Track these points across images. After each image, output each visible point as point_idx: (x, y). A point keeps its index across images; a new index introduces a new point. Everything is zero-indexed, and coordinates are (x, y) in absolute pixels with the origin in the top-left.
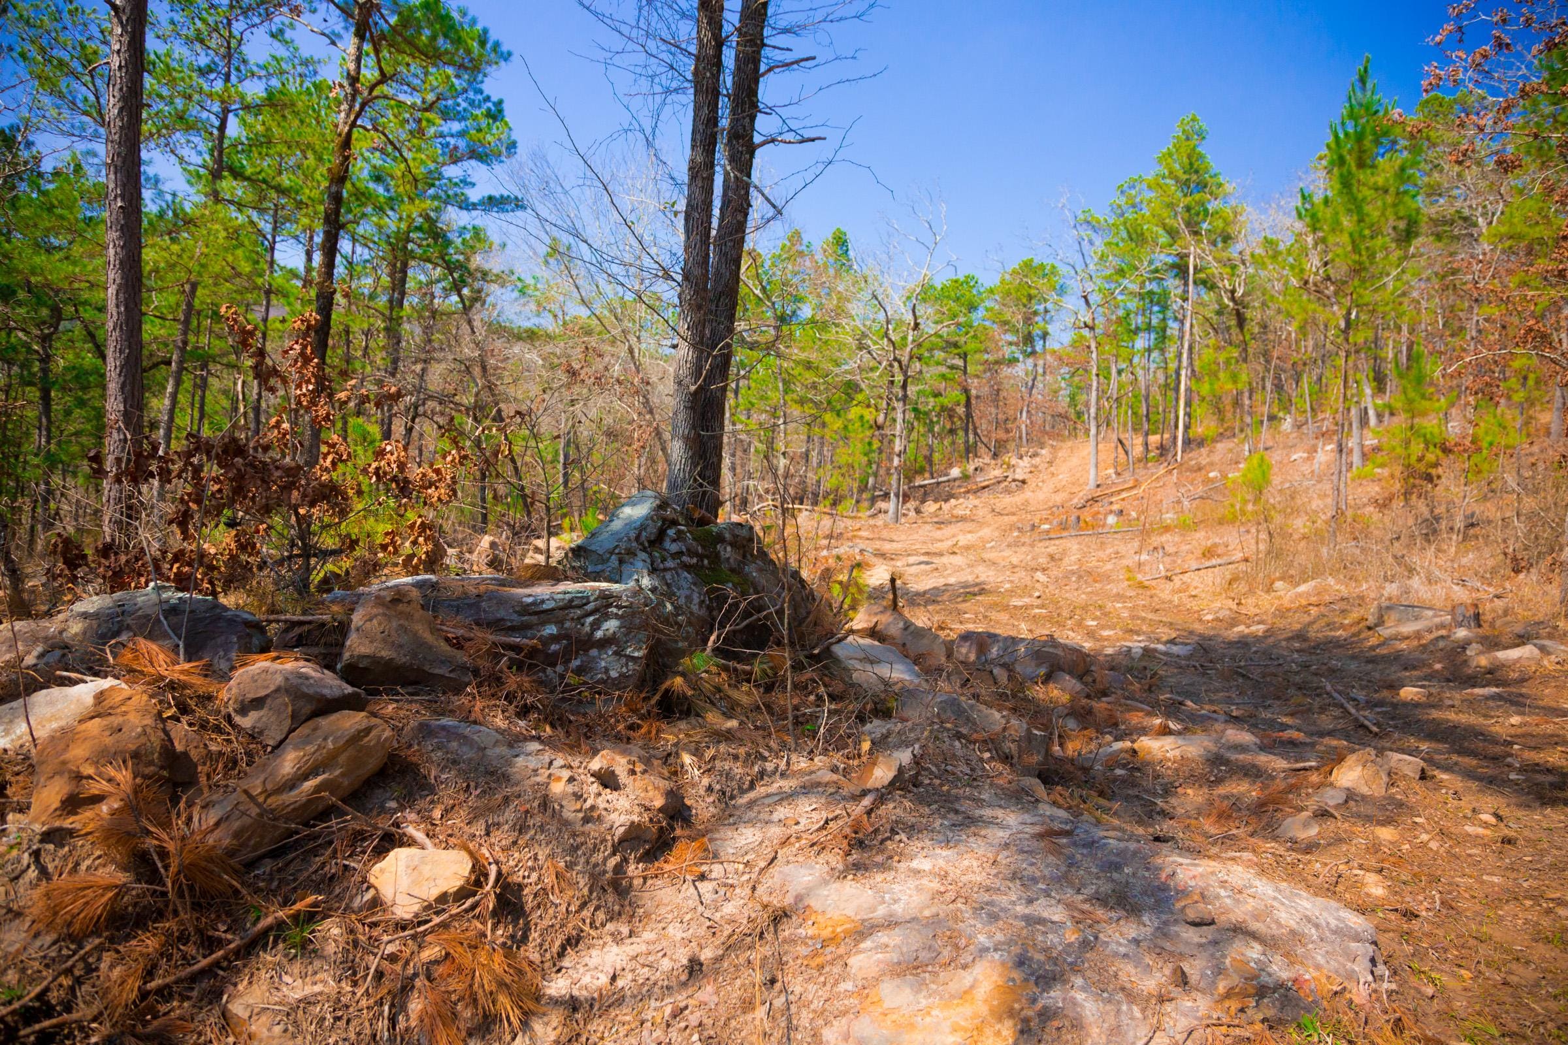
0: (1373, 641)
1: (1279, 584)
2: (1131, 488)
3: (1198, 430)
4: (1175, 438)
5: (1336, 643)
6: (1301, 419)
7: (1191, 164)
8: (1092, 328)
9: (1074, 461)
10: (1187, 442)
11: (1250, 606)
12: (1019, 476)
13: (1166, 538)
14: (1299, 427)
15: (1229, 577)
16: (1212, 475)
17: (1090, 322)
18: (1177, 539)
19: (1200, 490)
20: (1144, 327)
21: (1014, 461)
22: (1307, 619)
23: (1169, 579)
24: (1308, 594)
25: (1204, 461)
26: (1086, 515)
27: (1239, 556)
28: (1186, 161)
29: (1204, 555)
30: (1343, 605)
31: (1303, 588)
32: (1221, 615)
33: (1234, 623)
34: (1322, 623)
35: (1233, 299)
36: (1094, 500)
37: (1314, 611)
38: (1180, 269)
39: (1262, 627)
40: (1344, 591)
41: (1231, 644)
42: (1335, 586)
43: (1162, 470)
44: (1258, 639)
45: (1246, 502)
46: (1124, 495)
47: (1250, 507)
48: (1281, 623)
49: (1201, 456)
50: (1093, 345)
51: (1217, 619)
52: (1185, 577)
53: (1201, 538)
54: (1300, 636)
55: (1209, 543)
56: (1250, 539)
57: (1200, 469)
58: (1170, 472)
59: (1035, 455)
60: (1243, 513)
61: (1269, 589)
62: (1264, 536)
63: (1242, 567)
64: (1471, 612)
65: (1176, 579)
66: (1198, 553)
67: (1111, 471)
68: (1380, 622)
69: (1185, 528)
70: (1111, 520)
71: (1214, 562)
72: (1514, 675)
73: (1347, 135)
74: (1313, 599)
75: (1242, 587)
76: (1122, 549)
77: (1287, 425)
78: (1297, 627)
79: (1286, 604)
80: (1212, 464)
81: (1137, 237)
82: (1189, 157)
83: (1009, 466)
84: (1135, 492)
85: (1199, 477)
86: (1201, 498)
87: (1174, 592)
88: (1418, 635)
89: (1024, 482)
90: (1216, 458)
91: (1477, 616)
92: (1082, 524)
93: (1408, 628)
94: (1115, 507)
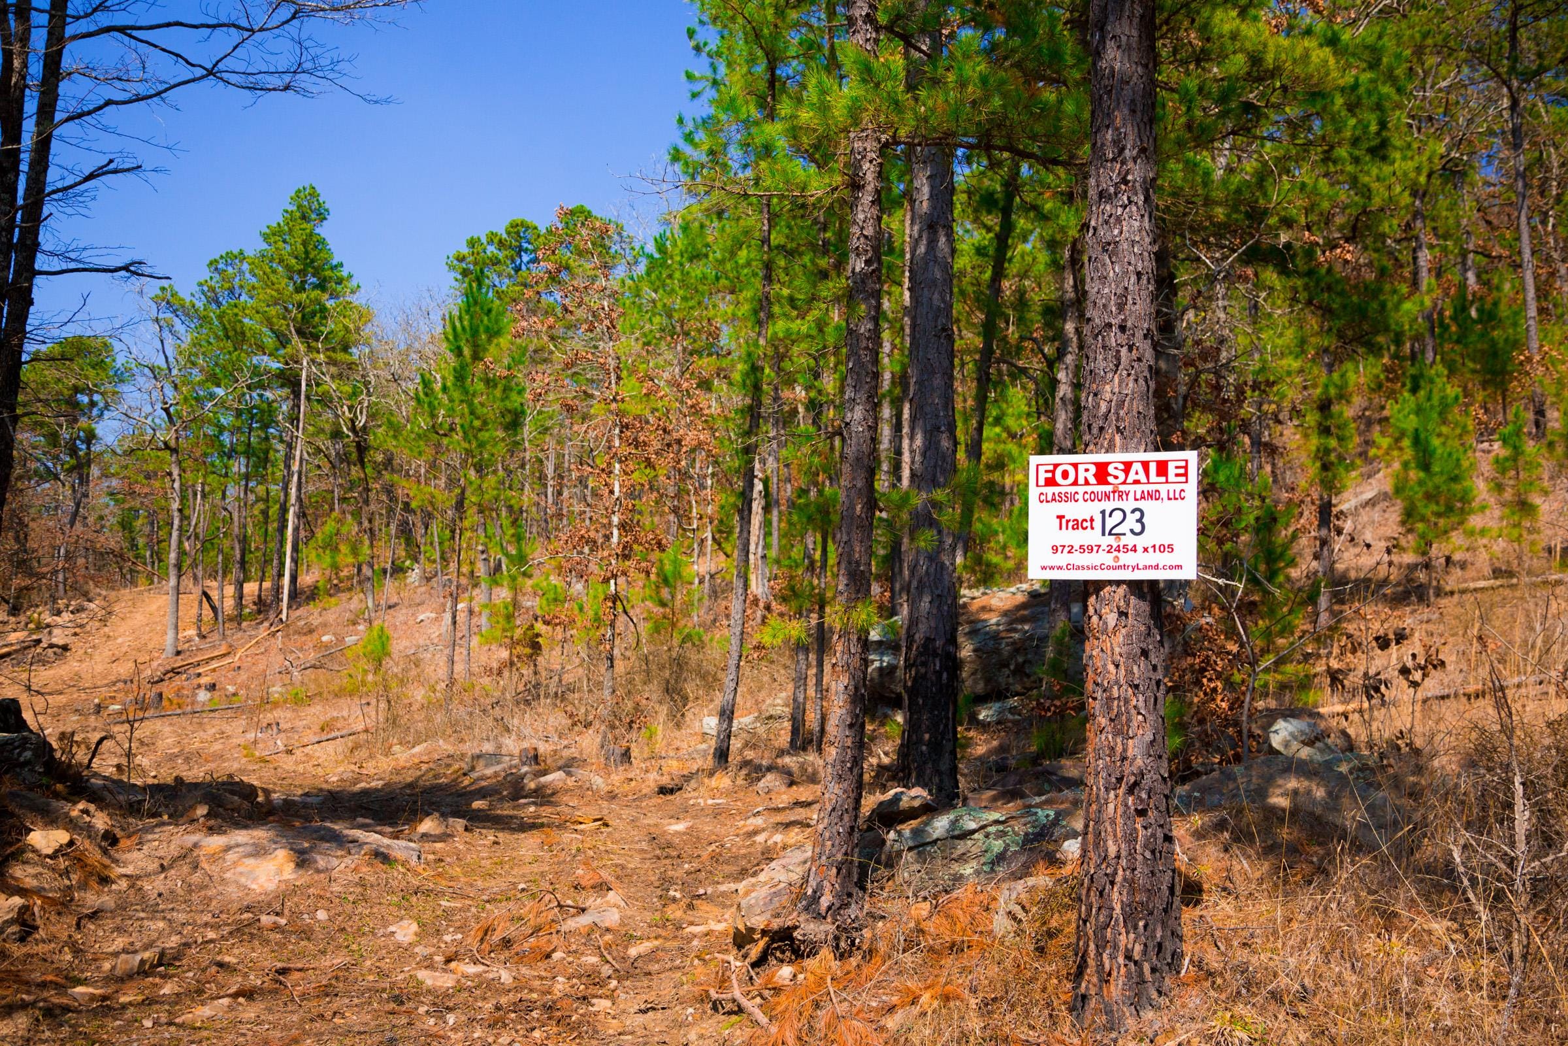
0: (466, 782)
1: (396, 748)
2: (224, 655)
3: (306, 580)
4: (278, 590)
5: (439, 787)
6: (429, 567)
7: (307, 253)
8: (174, 451)
9: (139, 618)
10: (294, 595)
11: (370, 768)
12: (59, 638)
13: (278, 714)
14: (428, 580)
15: (350, 745)
16: (325, 638)
17: (172, 444)
18: (289, 714)
19: (312, 656)
20: (240, 449)
21: (48, 619)
22: (419, 773)
23: (290, 752)
24: (421, 754)
25: (315, 620)
26: (168, 689)
27: (360, 727)
28: (301, 248)
29: (323, 730)
30: (449, 761)
31: (417, 749)
32: (345, 777)
33: (356, 782)
34: (431, 774)
35: (353, 429)
36: (175, 672)
37: (424, 767)
38: (289, 380)
39: (381, 783)
40: (451, 749)
41: (354, 794)
42: (445, 746)
43: (263, 631)
44: (376, 790)
45: (366, 672)
46: (214, 664)
47: (370, 677)
48: (396, 779)
49: (310, 614)
50: (176, 472)
51: (342, 780)
52: (308, 749)
53: (316, 713)
54: (410, 785)
55: (328, 717)
56: (371, 711)
57: (311, 631)
58: (273, 634)
59: (79, 610)
60: (364, 683)
61: (388, 752)
62: (383, 705)
63: (363, 736)
64: (532, 753)
65: (298, 753)
66: (316, 728)
67: (192, 632)
68: (473, 769)
69: (299, 701)
70: (203, 696)
71: (333, 735)
72: (549, 792)
73: (463, 328)
74: (425, 758)
75: (363, 753)
76: (228, 729)
77: (414, 576)
78: (409, 780)
79: (402, 763)
80: (325, 625)
81: (235, 336)
82: (304, 243)
83: (39, 627)
84: (228, 660)
85: (309, 641)
86: (314, 667)
87: (297, 763)
88: (496, 774)
89: (65, 648)
90: (330, 617)
91: (536, 757)
92: (165, 703)
93: (489, 772)
94: (204, 680)
